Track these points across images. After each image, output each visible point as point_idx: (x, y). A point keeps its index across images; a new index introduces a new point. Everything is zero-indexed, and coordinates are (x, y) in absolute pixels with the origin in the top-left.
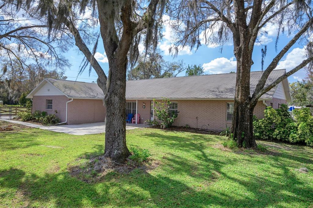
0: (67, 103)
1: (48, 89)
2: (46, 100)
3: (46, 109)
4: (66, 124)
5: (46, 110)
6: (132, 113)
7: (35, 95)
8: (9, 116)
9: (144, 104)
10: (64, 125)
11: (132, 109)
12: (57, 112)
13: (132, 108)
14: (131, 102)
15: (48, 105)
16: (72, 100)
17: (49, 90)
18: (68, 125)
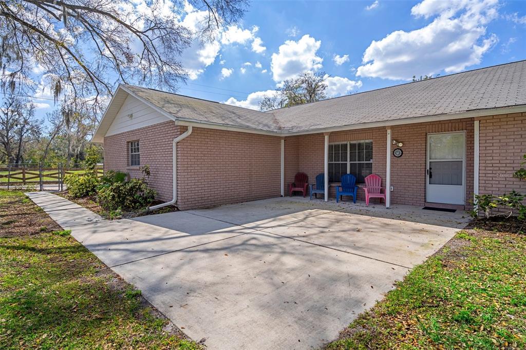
0: (174, 145)
1: (130, 113)
2: (128, 142)
3: (128, 165)
4: (173, 208)
5: (128, 168)
6: (348, 172)
7: (106, 136)
8: (58, 185)
9: (400, 145)
10: (169, 211)
11: (348, 163)
12: (148, 173)
13: (348, 159)
14: (345, 143)
15: (132, 155)
16: (190, 131)
17: (131, 116)
18: (178, 210)
